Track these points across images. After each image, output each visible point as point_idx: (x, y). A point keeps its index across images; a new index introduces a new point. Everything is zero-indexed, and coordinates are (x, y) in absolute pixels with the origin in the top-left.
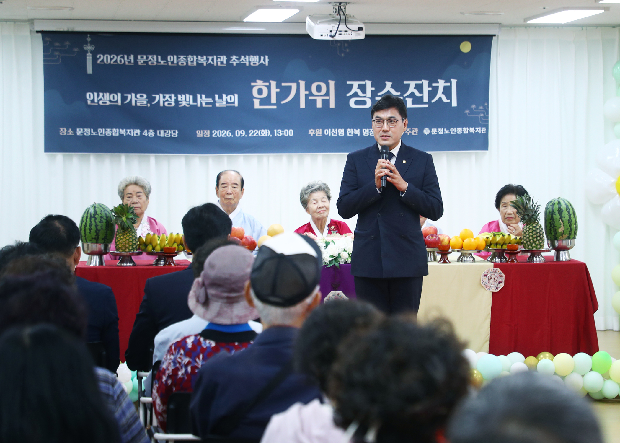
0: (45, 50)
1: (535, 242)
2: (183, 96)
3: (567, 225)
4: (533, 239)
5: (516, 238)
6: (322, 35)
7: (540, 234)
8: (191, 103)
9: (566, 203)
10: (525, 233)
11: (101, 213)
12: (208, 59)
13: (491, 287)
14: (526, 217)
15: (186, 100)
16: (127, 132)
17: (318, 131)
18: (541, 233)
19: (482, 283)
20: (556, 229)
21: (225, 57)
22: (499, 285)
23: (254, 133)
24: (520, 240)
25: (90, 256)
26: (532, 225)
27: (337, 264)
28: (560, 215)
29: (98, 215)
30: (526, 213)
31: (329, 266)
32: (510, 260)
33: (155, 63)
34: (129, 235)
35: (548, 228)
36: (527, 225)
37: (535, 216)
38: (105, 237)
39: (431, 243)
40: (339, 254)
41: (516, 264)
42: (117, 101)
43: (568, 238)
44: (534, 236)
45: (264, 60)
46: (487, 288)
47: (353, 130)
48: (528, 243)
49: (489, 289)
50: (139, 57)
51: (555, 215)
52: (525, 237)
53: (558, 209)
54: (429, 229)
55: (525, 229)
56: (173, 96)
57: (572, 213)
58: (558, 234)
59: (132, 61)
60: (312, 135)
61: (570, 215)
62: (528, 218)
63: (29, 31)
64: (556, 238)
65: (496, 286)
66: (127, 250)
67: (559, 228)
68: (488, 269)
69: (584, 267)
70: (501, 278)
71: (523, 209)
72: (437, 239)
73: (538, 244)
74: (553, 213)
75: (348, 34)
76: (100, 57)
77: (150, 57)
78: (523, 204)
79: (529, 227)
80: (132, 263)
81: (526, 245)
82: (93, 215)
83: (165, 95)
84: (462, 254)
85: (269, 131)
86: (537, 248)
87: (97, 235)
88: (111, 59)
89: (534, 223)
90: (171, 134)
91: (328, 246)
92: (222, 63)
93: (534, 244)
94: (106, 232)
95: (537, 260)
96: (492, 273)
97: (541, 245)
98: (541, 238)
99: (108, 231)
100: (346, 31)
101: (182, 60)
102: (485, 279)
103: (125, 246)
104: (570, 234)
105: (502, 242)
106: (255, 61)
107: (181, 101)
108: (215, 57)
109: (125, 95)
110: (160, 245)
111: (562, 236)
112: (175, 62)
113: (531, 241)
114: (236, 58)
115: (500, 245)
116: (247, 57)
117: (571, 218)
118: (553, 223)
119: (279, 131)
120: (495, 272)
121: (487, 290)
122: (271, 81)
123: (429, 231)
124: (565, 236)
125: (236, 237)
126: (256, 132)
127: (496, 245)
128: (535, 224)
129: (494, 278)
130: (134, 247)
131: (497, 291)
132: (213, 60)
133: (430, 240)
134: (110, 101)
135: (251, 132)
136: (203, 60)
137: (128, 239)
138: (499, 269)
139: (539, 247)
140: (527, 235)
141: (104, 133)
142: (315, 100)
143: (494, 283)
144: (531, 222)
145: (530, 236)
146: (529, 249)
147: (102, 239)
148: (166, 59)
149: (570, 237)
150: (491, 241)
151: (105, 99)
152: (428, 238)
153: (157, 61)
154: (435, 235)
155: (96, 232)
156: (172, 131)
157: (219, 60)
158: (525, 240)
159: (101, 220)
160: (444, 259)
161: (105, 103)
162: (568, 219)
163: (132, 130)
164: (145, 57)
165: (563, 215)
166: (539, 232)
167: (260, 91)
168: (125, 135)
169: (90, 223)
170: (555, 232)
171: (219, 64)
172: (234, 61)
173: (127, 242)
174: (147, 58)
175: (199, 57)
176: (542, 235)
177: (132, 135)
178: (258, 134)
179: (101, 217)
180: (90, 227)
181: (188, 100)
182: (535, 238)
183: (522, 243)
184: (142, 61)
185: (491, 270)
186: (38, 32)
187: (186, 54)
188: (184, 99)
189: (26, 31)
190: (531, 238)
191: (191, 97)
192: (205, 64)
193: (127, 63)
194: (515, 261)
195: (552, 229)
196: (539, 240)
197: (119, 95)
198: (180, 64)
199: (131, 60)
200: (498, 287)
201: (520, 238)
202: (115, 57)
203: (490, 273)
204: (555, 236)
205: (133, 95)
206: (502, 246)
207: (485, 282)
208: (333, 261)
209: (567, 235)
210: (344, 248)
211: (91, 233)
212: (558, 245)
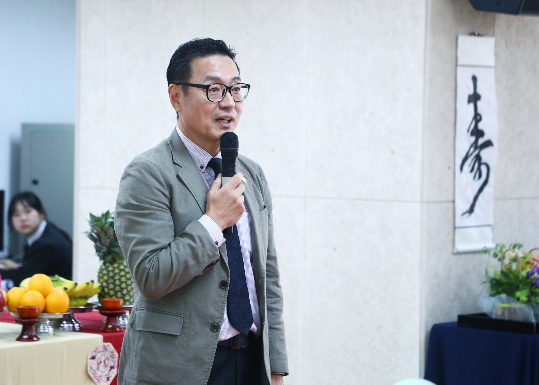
13: (101, 377)
19: (90, 371)
22: (111, 372)
32: (110, 326)
46: (96, 379)
49: (100, 381)
65: (106, 375)
96: (101, 353)
102: (93, 363)
120: (106, 350)
121: (96, 382)
129: (105, 361)
131: (109, 383)
138: (110, 345)
143: (104, 370)
160: (29, 334)
185: (100, 347)
200: (110, 376)
207: (93, 368)
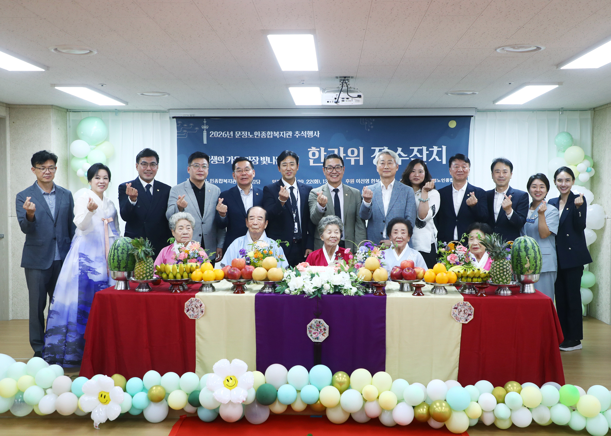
0: (178, 129)
1: (501, 277)
2: (264, 158)
3: (533, 261)
4: (500, 274)
5: (485, 272)
6: (328, 102)
7: (506, 269)
8: (269, 162)
9: (532, 241)
10: (493, 268)
11: (123, 246)
12: (280, 134)
13: (461, 319)
14: (494, 254)
15: (265, 160)
16: (228, 181)
17: (352, 180)
18: (508, 268)
19: (453, 315)
20: (522, 265)
21: (291, 132)
22: (468, 317)
23: (310, 182)
24: (488, 275)
25: (117, 281)
26: (499, 262)
27: (319, 295)
28: (526, 253)
29: (121, 247)
30: (494, 251)
31: (311, 297)
32: (479, 294)
33: (246, 137)
34: (144, 264)
35: (515, 263)
36: (495, 261)
37: (502, 253)
38: (125, 266)
39: (407, 276)
40: (323, 285)
41: (485, 297)
42: (222, 161)
43: (533, 273)
44: (501, 271)
45: (317, 134)
46: (457, 319)
47: (375, 180)
48: (496, 278)
49: (459, 321)
50: (236, 132)
51: (522, 252)
52: (492, 271)
53: (524, 247)
54: (406, 262)
55: (493, 265)
56: (257, 157)
57: (538, 251)
58: (524, 270)
59: (232, 136)
60: (348, 183)
61: (535, 252)
62: (495, 255)
63: (169, 117)
64: (523, 273)
65: (465, 318)
66: (141, 277)
67: (525, 264)
68: (458, 303)
69: (550, 302)
70: (470, 311)
71: (491, 247)
72: (413, 273)
73: (504, 279)
74: (520, 250)
75: (349, 100)
76: (212, 133)
77: (243, 132)
78: (491, 242)
79: (496, 263)
80: (147, 289)
81: (494, 279)
82: (116, 248)
83: (252, 157)
84: (435, 286)
85: (319, 180)
86: (503, 282)
87: (119, 264)
88: (219, 134)
89: (502, 259)
90: (256, 182)
91: (313, 278)
92: (289, 136)
93: (500, 279)
94: (126, 262)
95: (504, 293)
96: (462, 306)
97: (508, 279)
98: (507, 273)
99: (129, 261)
100: (347, 98)
101: (264, 135)
102: (455, 311)
103: (140, 273)
104: (535, 269)
105: (472, 276)
106: (311, 134)
107: (263, 161)
108: (285, 132)
109: (227, 157)
110: (173, 273)
111: (528, 272)
112: (259, 136)
113: (498, 276)
114: (298, 133)
115: (471, 279)
116: (306, 132)
117: (536, 255)
118: (520, 259)
119: (326, 180)
120: (465, 305)
121: (457, 321)
122: (321, 148)
123: (406, 265)
124: (531, 271)
125: (236, 267)
126: (311, 181)
127: (466, 278)
128: (503, 261)
130: (148, 275)
131: (467, 322)
132: (283, 134)
133: (406, 273)
134: (218, 161)
135: (308, 181)
136: (276, 134)
137: (142, 268)
138: (468, 302)
139: (505, 281)
140: (495, 270)
141: (213, 182)
142: (350, 160)
143: (464, 315)
144: (499, 259)
145: (497, 271)
146: (497, 283)
147: (124, 268)
148: (254, 134)
149: (535, 272)
150: (462, 275)
151: (215, 160)
152: (404, 271)
153: (248, 135)
154: (412, 268)
155: (118, 261)
156: (257, 180)
157: (287, 134)
158: (492, 274)
159: (122, 251)
160: (418, 292)
161: (215, 162)
162: (534, 256)
163: (231, 180)
164: (240, 132)
165: (529, 253)
166: (506, 268)
167: (314, 154)
168: (227, 183)
169: (113, 254)
170: (521, 267)
171: (287, 136)
172: (297, 134)
173: (142, 270)
174: (241, 133)
175: (275, 132)
176: (508, 271)
177: (231, 183)
178: (312, 182)
179: (123, 249)
180: (114, 258)
181: (267, 160)
182: (502, 273)
183: (490, 277)
184: (238, 136)
185: (461, 303)
186: (173, 117)
187: (266, 131)
188: (264, 160)
189: (167, 118)
190: (498, 273)
191: (269, 158)
192: (278, 137)
193: (228, 136)
194: (484, 295)
195: (519, 265)
196: (505, 275)
197: (223, 157)
198: (262, 137)
199: (231, 134)
200: (468, 319)
201: (489, 273)
202: (221, 133)
203: (461, 306)
204: (522, 271)
205: (232, 157)
206: (472, 279)
207: (455, 314)
208: (316, 292)
209: (532, 271)
210: (327, 280)
211: (114, 262)
212: (524, 279)
